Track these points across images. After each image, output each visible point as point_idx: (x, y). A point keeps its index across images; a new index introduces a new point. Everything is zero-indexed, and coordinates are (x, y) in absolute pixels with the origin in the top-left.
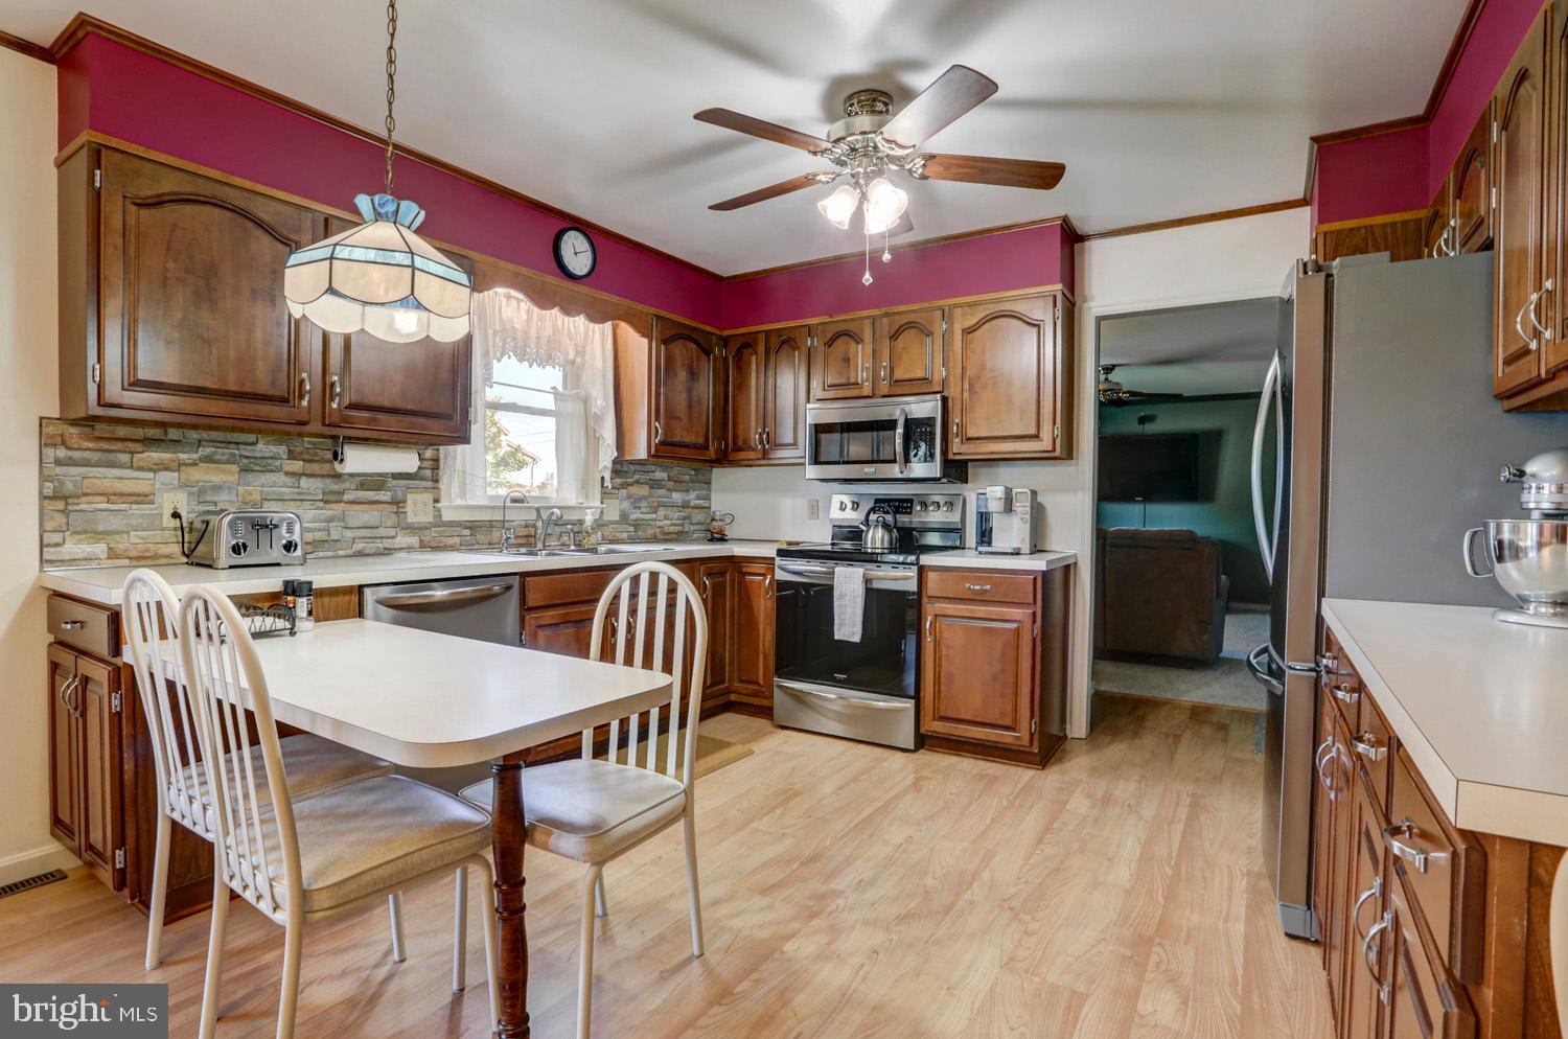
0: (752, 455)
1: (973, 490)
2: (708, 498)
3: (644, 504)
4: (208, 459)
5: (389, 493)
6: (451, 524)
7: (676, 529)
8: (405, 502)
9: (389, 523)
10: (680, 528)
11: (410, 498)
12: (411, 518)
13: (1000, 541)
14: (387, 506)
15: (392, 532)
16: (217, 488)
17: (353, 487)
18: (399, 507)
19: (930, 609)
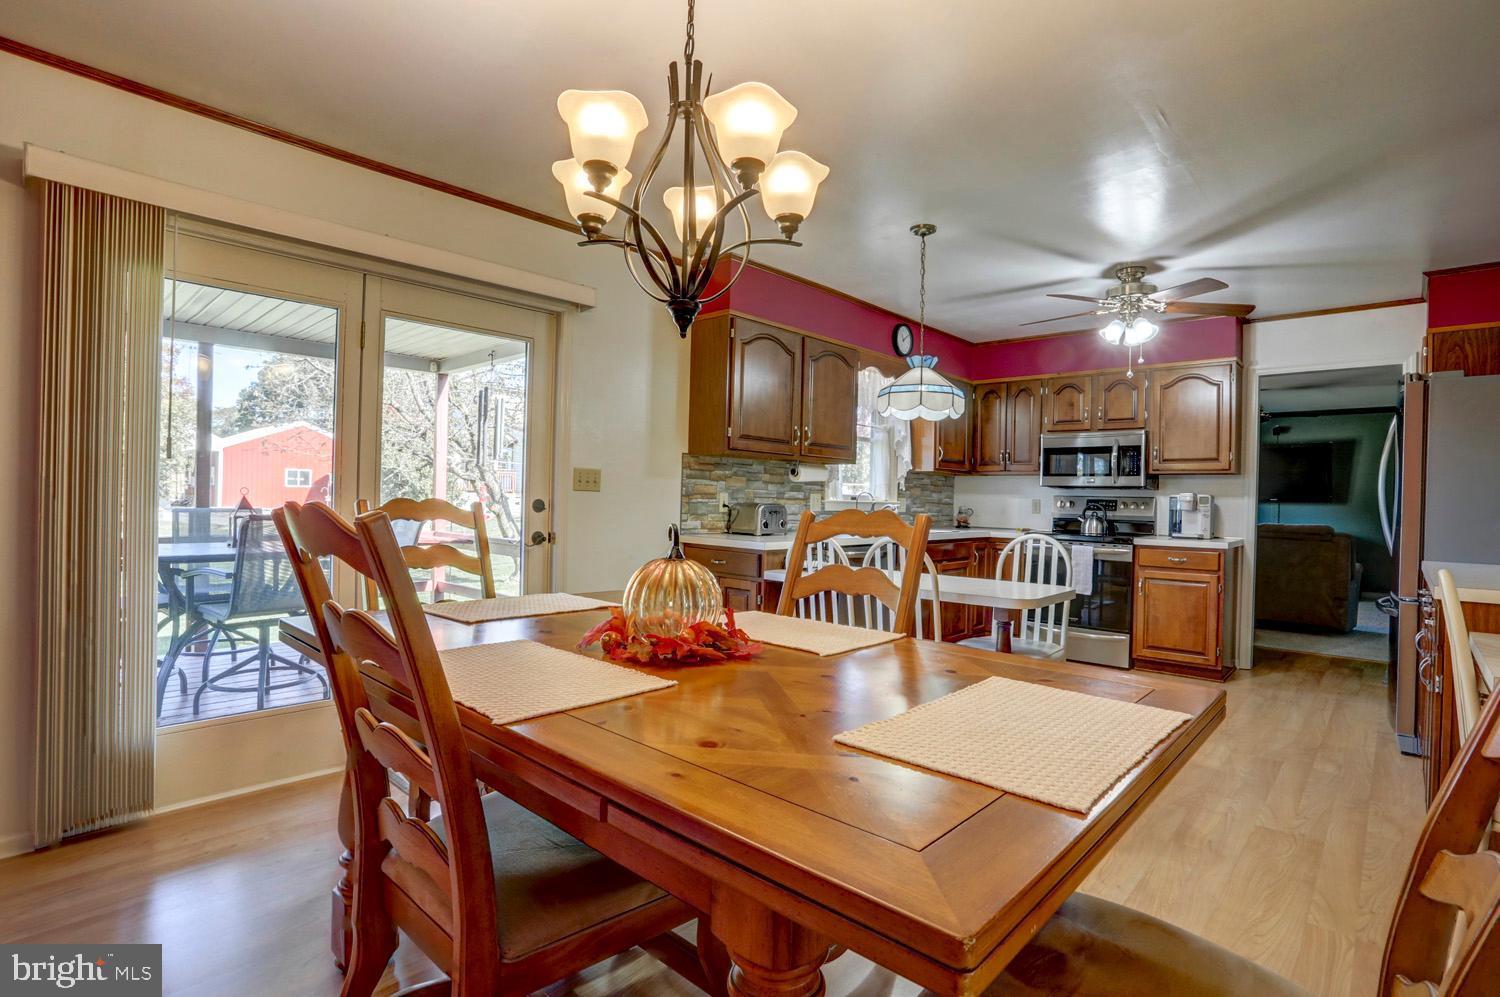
0: (996, 468)
2: (952, 498)
4: (735, 474)
5: (803, 493)
8: (809, 499)
11: (812, 496)
13: (1185, 532)
14: (802, 501)
16: (738, 491)
18: (806, 502)
19: (1141, 575)
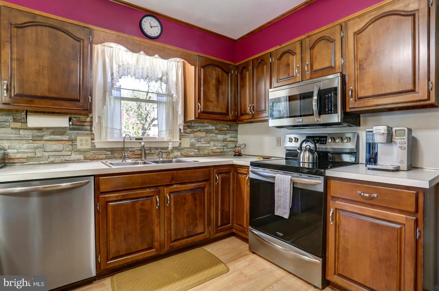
0: (247, 117)
1: (362, 130)
2: (236, 137)
3: (203, 140)
5: (67, 136)
6: (101, 149)
7: (220, 151)
8: (76, 140)
9: (68, 149)
10: (222, 150)
11: (79, 138)
12: (79, 147)
13: (383, 161)
14: (66, 142)
15: (70, 153)
17: (48, 134)
18: (73, 142)
